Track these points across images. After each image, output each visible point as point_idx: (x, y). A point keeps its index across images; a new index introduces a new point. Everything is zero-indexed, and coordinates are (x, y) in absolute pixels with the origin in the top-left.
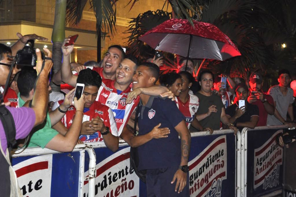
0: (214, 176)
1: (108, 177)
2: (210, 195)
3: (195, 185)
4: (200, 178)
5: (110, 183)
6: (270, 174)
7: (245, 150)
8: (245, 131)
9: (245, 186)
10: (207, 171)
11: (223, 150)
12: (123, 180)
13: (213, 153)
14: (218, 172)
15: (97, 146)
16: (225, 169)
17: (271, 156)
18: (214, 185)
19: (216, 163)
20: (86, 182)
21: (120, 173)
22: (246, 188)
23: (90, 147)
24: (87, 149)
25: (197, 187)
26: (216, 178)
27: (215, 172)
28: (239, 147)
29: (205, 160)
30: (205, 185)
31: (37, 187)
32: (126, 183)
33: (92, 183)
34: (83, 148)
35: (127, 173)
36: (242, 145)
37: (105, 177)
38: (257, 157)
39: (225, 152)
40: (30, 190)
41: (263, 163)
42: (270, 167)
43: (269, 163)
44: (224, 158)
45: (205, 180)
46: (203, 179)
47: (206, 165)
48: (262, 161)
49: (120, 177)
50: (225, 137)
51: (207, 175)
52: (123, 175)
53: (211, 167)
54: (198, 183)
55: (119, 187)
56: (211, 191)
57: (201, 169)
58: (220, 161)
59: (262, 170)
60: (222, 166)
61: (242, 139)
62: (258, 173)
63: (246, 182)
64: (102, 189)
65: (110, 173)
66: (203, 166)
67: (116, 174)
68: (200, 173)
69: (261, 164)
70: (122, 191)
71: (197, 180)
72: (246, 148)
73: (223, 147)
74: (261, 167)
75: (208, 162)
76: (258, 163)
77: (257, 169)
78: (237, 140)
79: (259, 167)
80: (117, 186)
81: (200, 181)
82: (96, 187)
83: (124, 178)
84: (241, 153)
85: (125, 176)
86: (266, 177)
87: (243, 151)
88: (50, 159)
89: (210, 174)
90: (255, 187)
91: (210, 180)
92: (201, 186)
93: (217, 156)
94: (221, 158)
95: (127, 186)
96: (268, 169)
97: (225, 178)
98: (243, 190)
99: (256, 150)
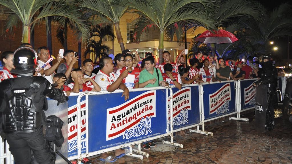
0: (225, 99)
1: (178, 98)
2: (223, 106)
3: (216, 102)
4: (219, 100)
5: (179, 101)
6: (252, 99)
7: (239, 89)
8: (239, 81)
9: (240, 103)
10: (221, 97)
11: (229, 89)
12: (184, 100)
13: (224, 90)
14: (227, 98)
15: (173, 87)
16: (230, 96)
17: (252, 91)
18: (225, 103)
19: (225, 94)
20: (169, 100)
21: (183, 97)
22: (240, 104)
23: (170, 87)
24: (169, 88)
25: (217, 103)
26: (226, 100)
27: (225, 97)
28: (236, 87)
29: (220, 93)
30: (221, 103)
31: (150, 102)
32: (185, 101)
33: (172, 101)
34: (167, 88)
35: (186, 97)
36: (238, 87)
37: (177, 98)
38: (246, 92)
39: (230, 90)
40: (148, 103)
41: (249, 94)
42: (252, 96)
43: (252, 94)
44: (229, 92)
45: (221, 100)
46: (220, 100)
47: (221, 95)
48: (248, 93)
49: (183, 99)
50: (229, 83)
51: (222, 99)
52: (184, 98)
53: (223, 95)
54: (218, 102)
55: (183, 102)
56: (224, 105)
57: (219, 96)
58: (228, 93)
59: (248, 97)
60: (229, 95)
61: (238, 85)
62: (246, 98)
63: (240, 102)
64: (176, 103)
65: (179, 97)
66: (220, 95)
67: (181, 97)
68: (218, 98)
69: (248, 94)
70: (184, 104)
71: (217, 101)
72: (240, 88)
73: (229, 87)
74: (248, 96)
75: (222, 93)
76: (246, 94)
77: (246, 97)
78: (235, 85)
79: (247, 96)
80: (182, 102)
81: (218, 101)
82: (173, 102)
83: (184, 99)
84: (237, 90)
85: (185, 98)
86: (251, 100)
87: (238, 89)
88: (155, 92)
89: (223, 98)
90: (245, 104)
91: (223, 101)
92: (219, 103)
93: (226, 91)
94: (228, 92)
95: (186, 102)
96: (251, 97)
97: (230, 100)
98: (239, 105)
99: (245, 89)
